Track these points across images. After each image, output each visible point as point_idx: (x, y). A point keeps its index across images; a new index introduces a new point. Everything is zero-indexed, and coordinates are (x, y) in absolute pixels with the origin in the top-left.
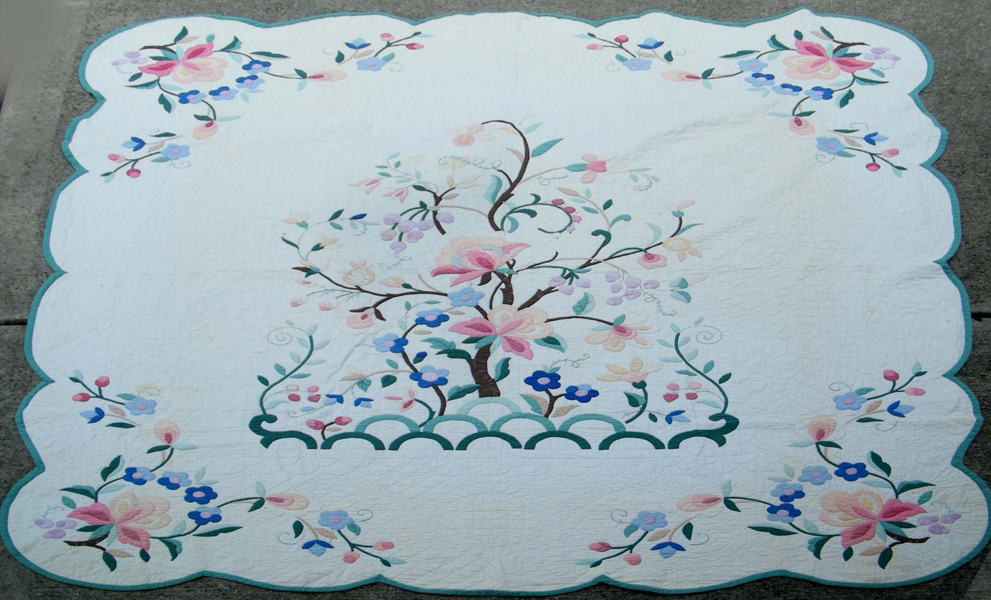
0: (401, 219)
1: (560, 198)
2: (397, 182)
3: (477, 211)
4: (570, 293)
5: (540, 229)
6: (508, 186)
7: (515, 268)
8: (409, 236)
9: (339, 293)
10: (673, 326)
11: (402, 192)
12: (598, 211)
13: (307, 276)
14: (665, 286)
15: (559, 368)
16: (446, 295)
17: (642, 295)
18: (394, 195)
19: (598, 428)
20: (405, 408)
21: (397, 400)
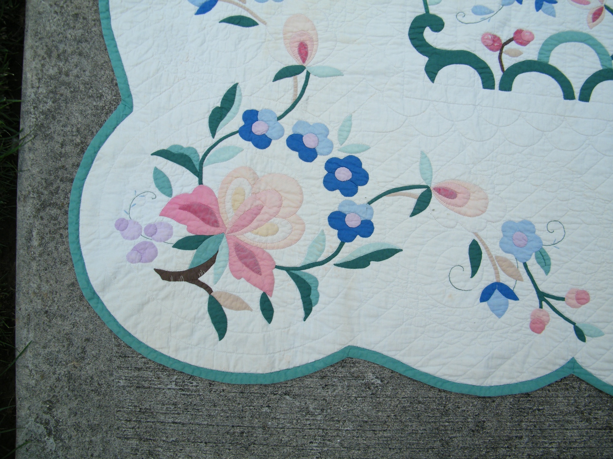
20: (594, 21)
21: (584, 4)
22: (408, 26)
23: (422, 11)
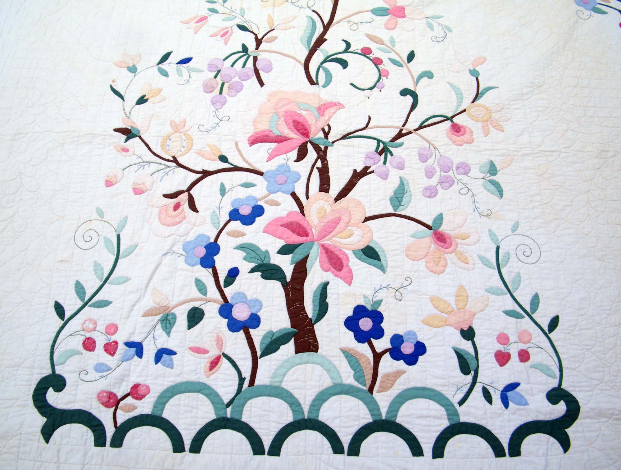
0: (223, 65)
1: (368, 46)
2: (223, 20)
3: (294, 58)
4: (384, 176)
5: (352, 84)
6: (322, 29)
7: (331, 138)
8: (229, 88)
9: (154, 167)
10: (492, 234)
11: (227, 32)
12: (404, 65)
13: (126, 141)
14: (475, 172)
15: (381, 301)
16: (261, 174)
17: (456, 183)
18: (219, 35)
19: (429, 416)
20: (211, 369)
21: (203, 354)
22: (33, 387)
23: (49, 372)
